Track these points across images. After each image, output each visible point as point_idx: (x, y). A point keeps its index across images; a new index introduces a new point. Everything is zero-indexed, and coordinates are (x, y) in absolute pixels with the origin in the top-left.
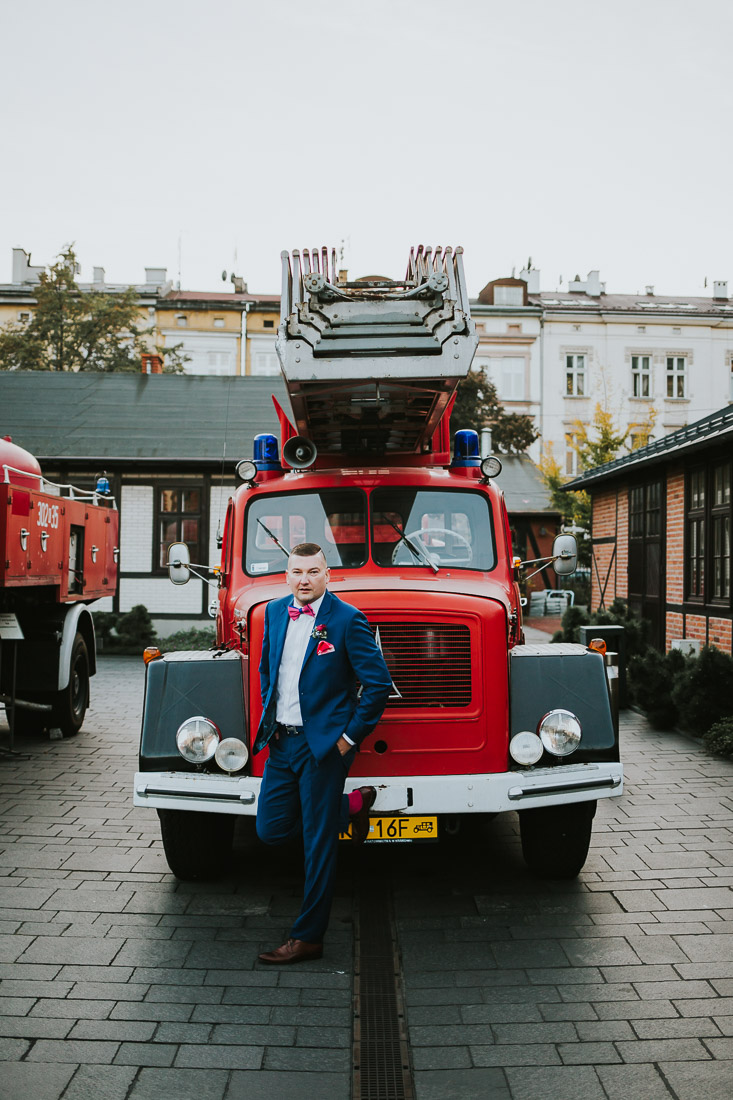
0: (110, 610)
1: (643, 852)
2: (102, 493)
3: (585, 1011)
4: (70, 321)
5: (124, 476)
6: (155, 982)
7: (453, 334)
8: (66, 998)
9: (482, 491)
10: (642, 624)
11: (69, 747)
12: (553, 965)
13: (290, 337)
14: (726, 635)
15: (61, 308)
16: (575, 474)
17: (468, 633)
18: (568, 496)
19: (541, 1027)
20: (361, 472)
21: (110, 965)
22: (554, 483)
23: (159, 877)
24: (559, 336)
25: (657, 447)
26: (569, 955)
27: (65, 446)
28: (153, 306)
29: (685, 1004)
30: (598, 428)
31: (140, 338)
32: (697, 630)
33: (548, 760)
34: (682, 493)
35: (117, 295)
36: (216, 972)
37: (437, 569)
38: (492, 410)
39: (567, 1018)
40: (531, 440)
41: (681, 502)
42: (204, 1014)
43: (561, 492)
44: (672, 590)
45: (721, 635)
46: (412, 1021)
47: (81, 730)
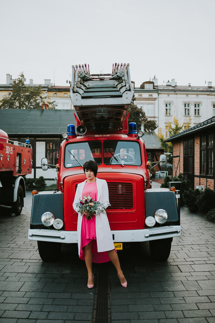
0: (33, 178)
1: (187, 252)
2: (27, 144)
3: (168, 307)
4: (23, 95)
5: (37, 139)
6: (32, 297)
7: (126, 91)
8: (3, 303)
9: (138, 141)
10: (187, 181)
11: (17, 219)
12: (158, 291)
13: (74, 92)
14: (212, 184)
15: (20, 91)
16: (168, 138)
17: (132, 186)
18: (166, 144)
19: (154, 313)
20: (101, 136)
21: (18, 291)
22: (162, 140)
23: (38, 261)
24: (163, 98)
25: (192, 129)
26: (164, 288)
27: (19, 130)
28: (47, 90)
29: (200, 305)
30: (174, 124)
31: (43, 100)
32: (204, 183)
33: (157, 225)
34: (199, 142)
35: (36, 87)
36: (51, 293)
37: (123, 165)
38: (144, 119)
39: (162, 310)
40: (155, 128)
41: (199, 145)
42: (46, 308)
43: (164, 142)
44: (196, 171)
45: (211, 184)
46: (112, 311)
47: (21, 213)
